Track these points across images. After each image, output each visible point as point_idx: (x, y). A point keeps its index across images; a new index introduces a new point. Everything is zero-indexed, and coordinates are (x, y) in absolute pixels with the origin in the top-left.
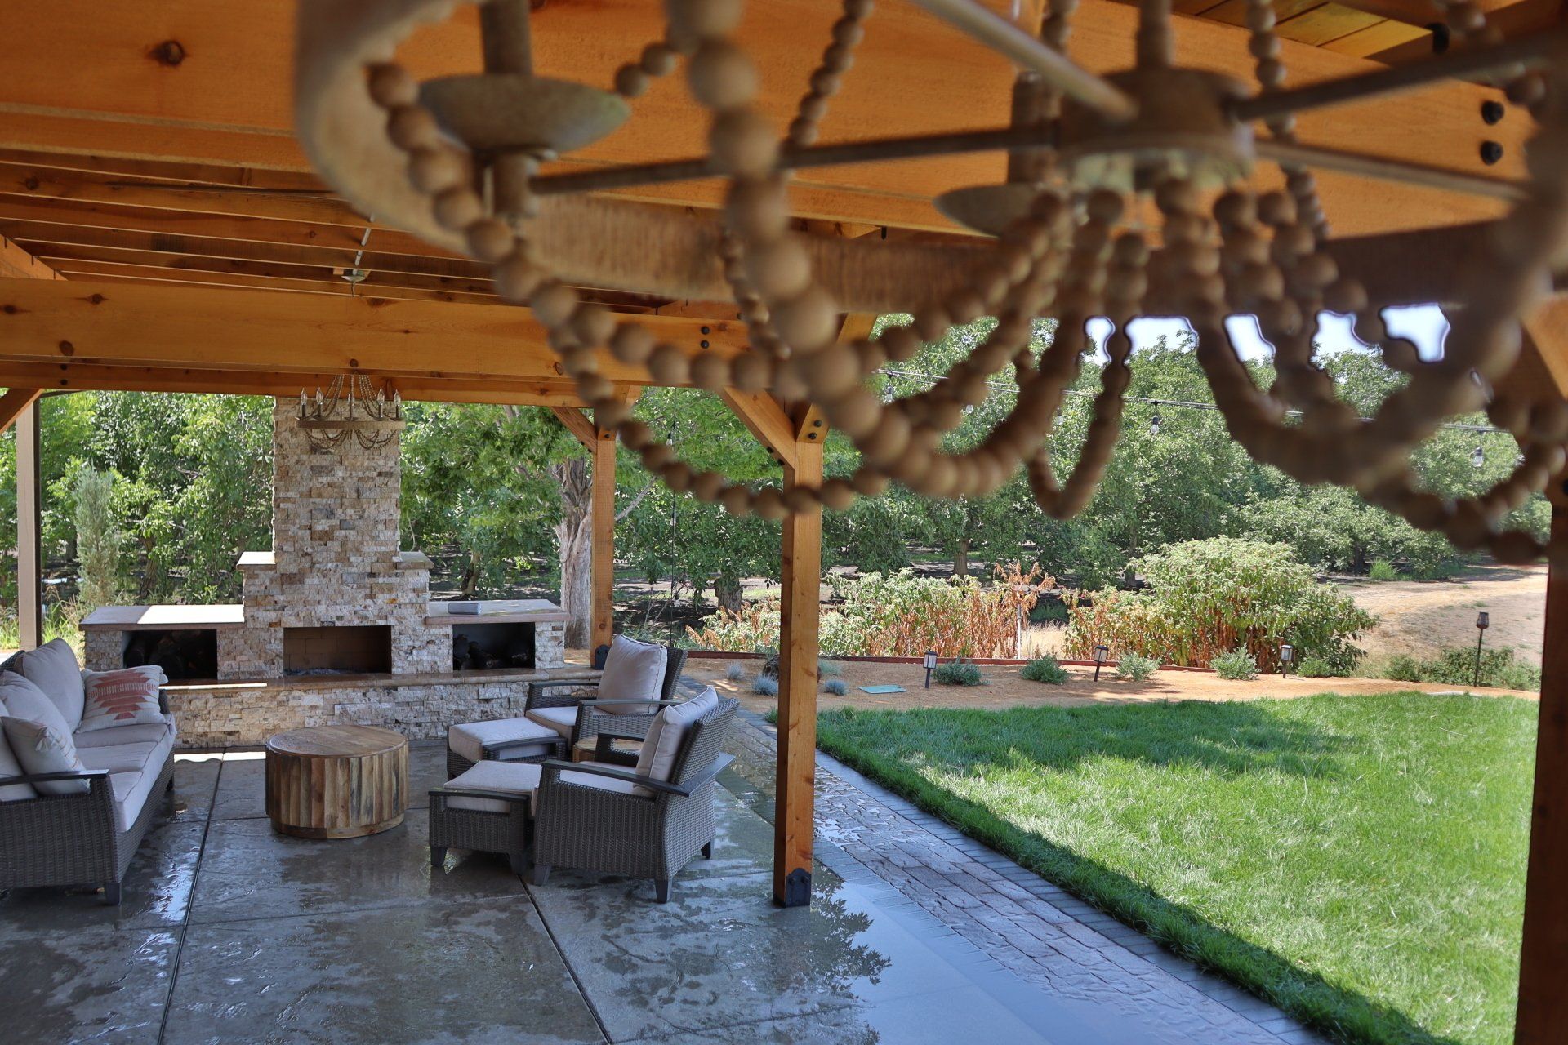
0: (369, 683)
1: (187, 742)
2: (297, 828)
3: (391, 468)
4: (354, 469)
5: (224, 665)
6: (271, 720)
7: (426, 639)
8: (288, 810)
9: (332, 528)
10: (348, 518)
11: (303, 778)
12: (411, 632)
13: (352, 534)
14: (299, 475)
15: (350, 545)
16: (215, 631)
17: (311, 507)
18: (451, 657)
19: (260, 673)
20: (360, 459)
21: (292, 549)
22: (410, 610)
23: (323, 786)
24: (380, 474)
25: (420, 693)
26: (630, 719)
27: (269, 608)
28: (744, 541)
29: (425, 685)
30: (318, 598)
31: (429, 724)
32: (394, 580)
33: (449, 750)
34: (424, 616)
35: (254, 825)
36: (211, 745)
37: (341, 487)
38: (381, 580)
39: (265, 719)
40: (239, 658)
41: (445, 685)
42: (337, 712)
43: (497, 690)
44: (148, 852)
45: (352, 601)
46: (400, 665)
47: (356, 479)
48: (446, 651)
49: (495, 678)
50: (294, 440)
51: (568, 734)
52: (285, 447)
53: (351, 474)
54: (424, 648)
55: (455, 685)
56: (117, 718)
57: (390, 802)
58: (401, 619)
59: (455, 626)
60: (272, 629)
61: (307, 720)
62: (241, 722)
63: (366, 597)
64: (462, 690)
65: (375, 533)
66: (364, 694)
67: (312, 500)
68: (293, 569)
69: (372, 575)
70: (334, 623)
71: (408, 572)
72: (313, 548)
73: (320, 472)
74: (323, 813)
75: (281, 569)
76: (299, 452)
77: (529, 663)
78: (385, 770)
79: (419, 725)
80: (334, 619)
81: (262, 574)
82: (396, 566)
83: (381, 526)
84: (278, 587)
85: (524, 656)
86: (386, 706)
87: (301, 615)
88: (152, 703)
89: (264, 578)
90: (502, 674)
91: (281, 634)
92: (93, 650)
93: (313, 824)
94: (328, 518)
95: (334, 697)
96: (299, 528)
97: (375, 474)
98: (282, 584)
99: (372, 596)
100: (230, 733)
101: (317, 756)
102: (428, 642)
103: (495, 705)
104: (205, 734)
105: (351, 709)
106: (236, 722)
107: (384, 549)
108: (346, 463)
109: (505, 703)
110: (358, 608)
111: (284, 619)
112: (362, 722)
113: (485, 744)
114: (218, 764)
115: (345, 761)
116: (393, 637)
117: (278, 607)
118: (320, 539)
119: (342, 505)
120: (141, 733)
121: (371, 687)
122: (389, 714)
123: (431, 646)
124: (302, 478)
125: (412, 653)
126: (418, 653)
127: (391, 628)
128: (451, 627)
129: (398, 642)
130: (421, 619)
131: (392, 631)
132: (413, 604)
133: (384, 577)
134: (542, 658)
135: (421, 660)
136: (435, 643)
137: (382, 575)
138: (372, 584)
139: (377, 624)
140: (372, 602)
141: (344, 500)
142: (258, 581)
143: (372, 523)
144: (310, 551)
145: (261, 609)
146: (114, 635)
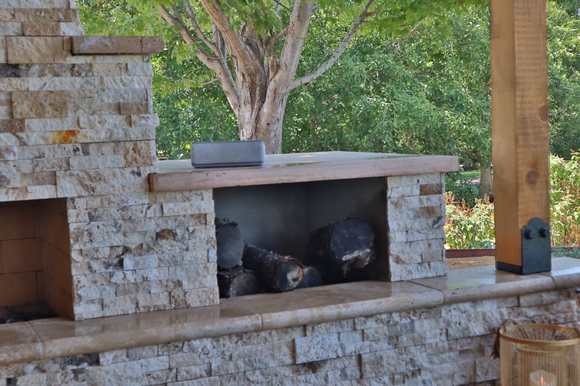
7: (152, 227)
12: (114, 211)
22: (110, 157)
29: (167, 343)
32: (67, 83)
34: (146, 171)
38: (33, 83)
41: (216, 337)
46: (94, 294)
48: (201, 254)
49: (330, 311)
54: (149, 249)
58: (90, 180)
64: (255, 346)
66: (11, 382)
69: (10, 69)
71: (100, 63)
82: (72, 46)
99: (13, 124)
102: (160, 235)
107: (36, 2)
116: (72, 227)
121: (29, 361)
123: (163, 242)
125: (121, 264)
126: (137, 264)
127: (69, 204)
128: (208, 195)
129: (86, 238)
130: (139, 180)
131: (71, 212)
132: (117, 142)
133: (42, 75)
134: (403, 257)
135: (145, 279)
136: (175, 235)
137: (35, 69)
138: (10, 94)
139: (30, 197)
140: (13, 138)
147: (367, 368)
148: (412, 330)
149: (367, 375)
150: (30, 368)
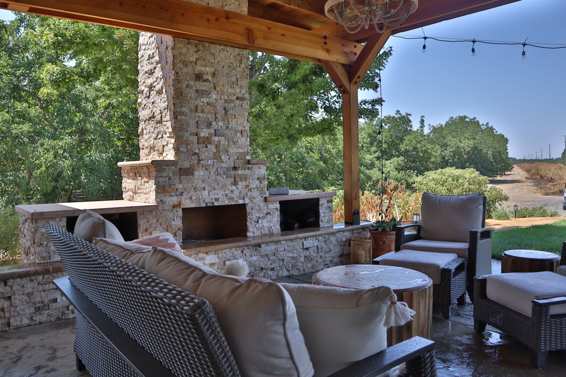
0: (245, 243)
3: (244, 94)
4: (222, 93)
7: (265, 212)
9: (211, 135)
10: (220, 128)
12: (257, 207)
13: (223, 140)
14: (189, 96)
15: (222, 148)
16: (136, 213)
17: (197, 119)
18: (279, 223)
20: (226, 87)
21: (185, 150)
22: (256, 192)
24: (237, 98)
25: (273, 247)
27: (172, 194)
29: (275, 242)
30: (203, 185)
31: (278, 268)
32: (247, 172)
34: (264, 196)
37: (215, 107)
38: (240, 172)
41: (286, 240)
43: (312, 242)
45: (224, 187)
46: (252, 230)
47: (223, 101)
48: (276, 219)
49: (312, 234)
50: (185, 70)
52: (180, 74)
53: (221, 97)
54: (265, 217)
55: (291, 240)
58: (252, 199)
59: (280, 202)
60: (175, 209)
63: (232, 184)
64: (295, 243)
65: (236, 139)
66: (242, 252)
67: (197, 114)
68: (186, 165)
69: (235, 168)
70: (213, 203)
71: (254, 167)
72: (199, 149)
73: (203, 94)
75: (179, 166)
76: (188, 79)
79: (272, 269)
80: (214, 200)
81: (167, 169)
82: (248, 162)
83: (239, 135)
84: (178, 178)
86: (255, 258)
87: (194, 198)
89: (169, 172)
90: (312, 231)
91: (180, 213)
94: (208, 127)
96: (190, 134)
97: (235, 98)
98: (180, 176)
99: (235, 183)
102: (267, 214)
103: (311, 251)
107: (241, 151)
108: (218, 89)
109: (316, 249)
110: (227, 192)
111: (183, 202)
116: (248, 211)
117: (178, 193)
118: (204, 143)
119: (216, 118)
121: (246, 246)
123: (268, 216)
124: (190, 98)
125: (258, 222)
126: (262, 222)
127: (247, 205)
128: (278, 203)
129: (251, 214)
130: (262, 199)
131: (247, 207)
132: (258, 188)
133: (241, 170)
134: (323, 220)
135: (263, 226)
136: (270, 214)
137: (240, 168)
138: (235, 175)
139: (238, 203)
140: (235, 187)
141: (218, 115)
142: (165, 174)
143: (233, 132)
144: (197, 151)
145: (168, 195)
146: (61, 220)
147: (319, 249)
148: (329, 239)
149: (319, 252)
150: (246, 248)
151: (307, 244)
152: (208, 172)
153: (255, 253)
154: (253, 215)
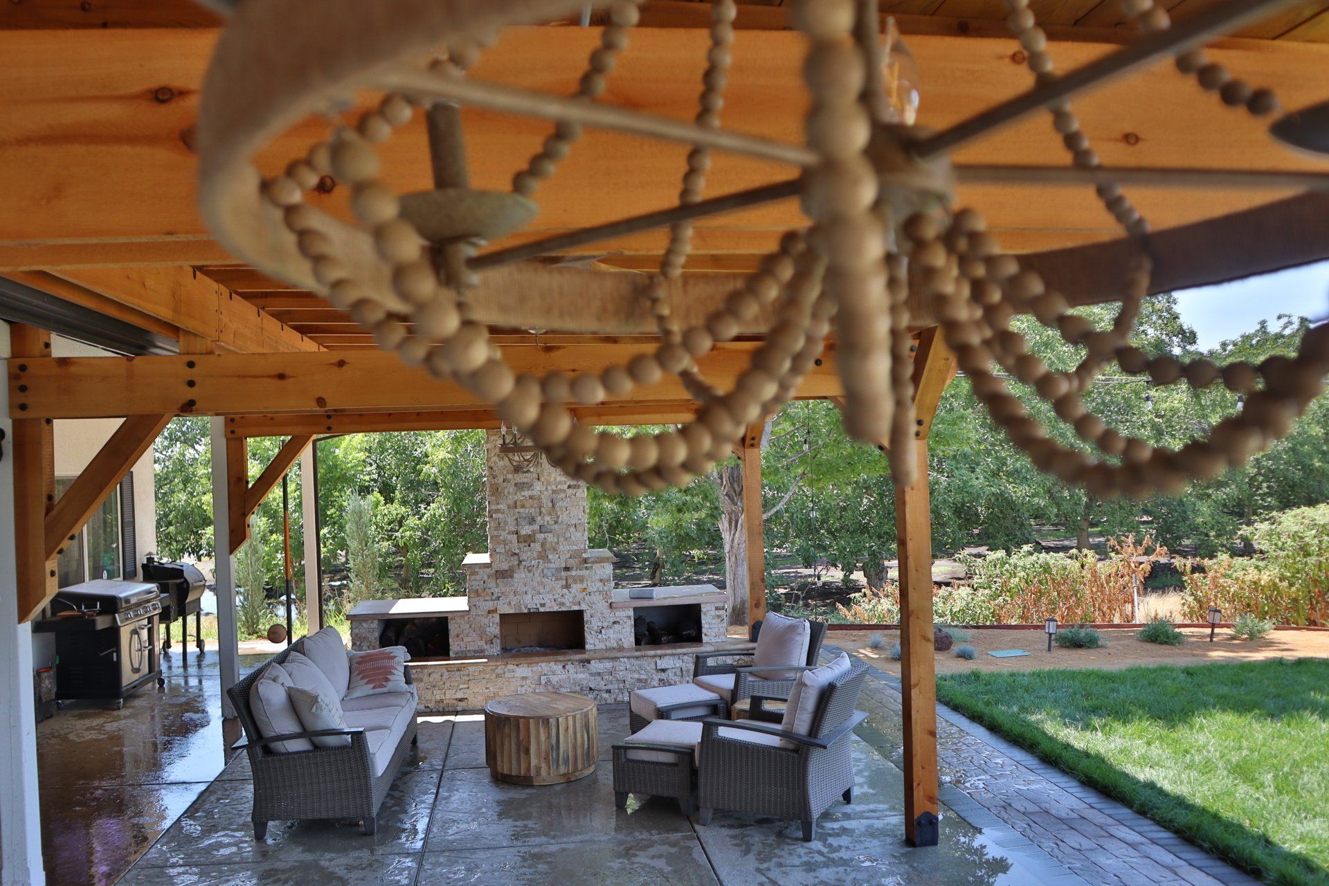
0: (568, 657)
1: (428, 707)
2: (510, 776)
4: (549, 483)
5: (454, 646)
6: (491, 689)
7: (612, 620)
8: (502, 762)
9: (534, 532)
10: (546, 524)
11: (513, 735)
12: (599, 614)
13: (550, 538)
14: (506, 491)
15: (548, 546)
16: (447, 618)
17: (517, 516)
18: (633, 634)
19: (482, 651)
20: (553, 475)
21: (503, 551)
22: (598, 596)
23: (529, 742)
24: (569, 487)
25: (609, 665)
26: (780, 683)
27: (487, 598)
28: (886, 528)
29: (612, 659)
30: (525, 589)
31: (617, 691)
32: (584, 572)
33: (631, 711)
34: (610, 601)
35: (477, 774)
36: (446, 709)
37: (539, 499)
38: (574, 573)
39: (487, 688)
40: (466, 640)
41: (628, 658)
42: (543, 682)
43: (672, 661)
44: (397, 794)
45: (552, 591)
46: (592, 642)
47: (550, 492)
48: (628, 630)
49: (669, 652)
50: (501, 463)
51: (728, 697)
52: (494, 468)
53: (547, 488)
54: (611, 627)
55: (637, 658)
56: (374, 688)
57: (583, 756)
58: (591, 604)
59: (635, 609)
60: (490, 615)
61: (519, 689)
62: (468, 691)
63: (563, 587)
64: (643, 662)
65: (568, 535)
66: (564, 667)
67: (517, 510)
68: (505, 566)
69: (567, 569)
70: (538, 609)
71: (595, 566)
72: (520, 549)
73: (523, 487)
74: (530, 763)
75: (495, 567)
76: (505, 473)
77: (697, 639)
78: (578, 729)
79: (609, 691)
80: (539, 606)
81: (481, 571)
82: (585, 561)
83: (572, 529)
84: (494, 581)
85: (693, 633)
86: (581, 676)
87: (513, 603)
88: (399, 676)
89: (483, 574)
90: (675, 648)
91: (497, 619)
92: (356, 635)
93: (522, 773)
94: (530, 524)
95: (540, 669)
96: (508, 533)
97: (566, 486)
98: (497, 579)
99: (567, 586)
100: (461, 700)
101: (524, 717)
102: (614, 623)
103: (670, 674)
104: (442, 701)
105: (554, 679)
106: (465, 691)
107: (575, 547)
108: (542, 479)
109: (679, 672)
110: (556, 596)
111: (499, 607)
112: (563, 690)
113: (659, 706)
114: (451, 725)
115: (546, 721)
116: (586, 619)
117: (494, 597)
118: (525, 542)
119: (540, 513)
120: (391, 700)
121: (569, 660)
122: (584, 682)
123: (615, 625)
124: (509, 493)
125: (601, 632)
126: (606, 632)
127: (584, 612)
128: (632, 610)
129: (589, 623)
130: (607, 604)
131: (585, 614)
132: (600, 592)
133: (576, 570)
134: (707, 634)
135: (609, 638)
136: (620, 623)
137: (574, 569)
138: (567, 577)
139: (572, 609)
140: (567, 591)
141: (542, 509)
142: (478, 577)
143: (565, 527)
144: (517, 551)
145: (482, 599)
146: (372, 623)
150: (570, 663)
151: (662, 664)
152: (532, 574)
153: (582, 670)
154: (591, 625)
